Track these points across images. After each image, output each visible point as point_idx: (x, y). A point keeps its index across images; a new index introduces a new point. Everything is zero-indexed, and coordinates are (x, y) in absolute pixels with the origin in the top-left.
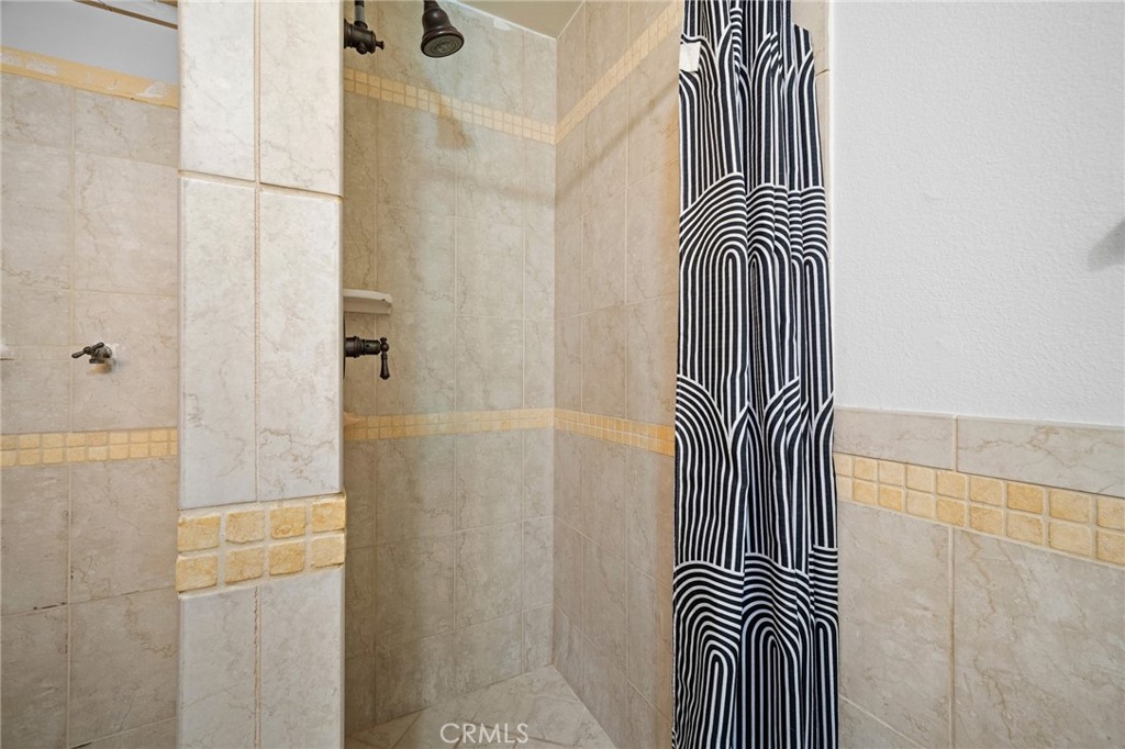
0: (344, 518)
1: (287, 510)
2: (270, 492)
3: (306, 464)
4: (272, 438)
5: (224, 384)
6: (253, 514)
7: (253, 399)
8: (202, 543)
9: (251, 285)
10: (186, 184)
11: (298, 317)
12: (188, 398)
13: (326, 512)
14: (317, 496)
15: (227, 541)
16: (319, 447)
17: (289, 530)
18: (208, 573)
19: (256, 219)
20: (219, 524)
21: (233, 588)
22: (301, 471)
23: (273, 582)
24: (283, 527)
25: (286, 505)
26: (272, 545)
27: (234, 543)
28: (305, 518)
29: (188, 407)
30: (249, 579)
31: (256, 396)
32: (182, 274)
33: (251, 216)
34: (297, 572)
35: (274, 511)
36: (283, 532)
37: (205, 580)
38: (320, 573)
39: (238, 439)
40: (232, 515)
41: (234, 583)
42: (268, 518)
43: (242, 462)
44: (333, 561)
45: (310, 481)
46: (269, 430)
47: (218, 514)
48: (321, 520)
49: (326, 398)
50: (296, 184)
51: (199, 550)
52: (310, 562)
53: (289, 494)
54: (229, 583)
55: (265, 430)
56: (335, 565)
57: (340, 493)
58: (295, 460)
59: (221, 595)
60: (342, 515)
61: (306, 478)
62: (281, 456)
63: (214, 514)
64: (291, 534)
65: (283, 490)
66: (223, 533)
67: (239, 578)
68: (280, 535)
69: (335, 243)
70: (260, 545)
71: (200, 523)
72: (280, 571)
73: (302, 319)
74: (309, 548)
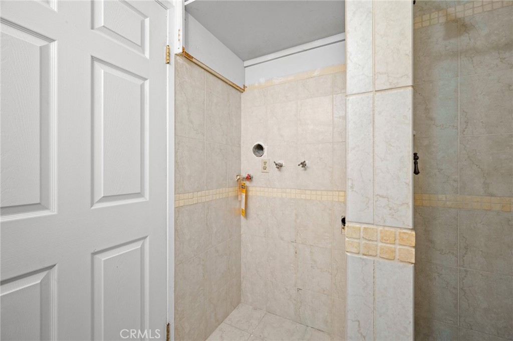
0: (414, 242)
1: (387, 231)
2: (379, 221)
3: (396, 212)
4: (380, 199)
5: (362, 175)
6: (373, 229)
7: (372, 182)
8: (354, 236)
9: (371, 134)
10: (348, 100)
11: (391, 146)
12: (349, 180)
13: (405, 236)
14: (401, 228)
15: (363, 237)
16: (401, 205)
17: (388, 240)
18: (356, 248)
19: (374, 106)
20: (360, 230)
21: (365, 257)
22: (393, 215)
23: (381, 260)
24: (385, 238)
25: (386, 229)
26: (380, 244)
27: (366, 239)
28: (395, 237)
29: (349, 183)
30: (371, 255)
31: (373, 180)
32: (347, 133)
33: (372, 106)
34: (391, 260)
35: (381, 230)
36: (385, 240)
37: (355, 250)
38: (402, 264)
39: (367, 197)
40: (365, 228)
41: (366, 255)
42: (379, 232)
43: (368, 207)
44: (408, 260)
45: (397, 220)
46: (379, 195)
47: (360, 226)
48: (402, 239)
49: (405, 183)
50: (390, 87)
51: (353, 238)
52: (397, 257)
53: (387, 224)
54: (364, 255)
55: (378, 195)
56: (410, 263)
57: (412, 229)
58: (390, 210)
59: (361, 258)
60: (413, 239)
61: (395, 219)
62: (384, 207)
63: (358, 226)
64: (388, 242)
65: (385, 221)
66: (362, 234)
67: (367, 254)
68: (384, 241)
69: (409, 109)
70: (375, 243)
71: (353, 228)
72: (384, 257)
73: (394, 147)
74: (397, 251)
